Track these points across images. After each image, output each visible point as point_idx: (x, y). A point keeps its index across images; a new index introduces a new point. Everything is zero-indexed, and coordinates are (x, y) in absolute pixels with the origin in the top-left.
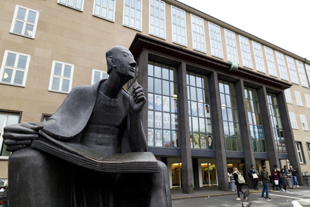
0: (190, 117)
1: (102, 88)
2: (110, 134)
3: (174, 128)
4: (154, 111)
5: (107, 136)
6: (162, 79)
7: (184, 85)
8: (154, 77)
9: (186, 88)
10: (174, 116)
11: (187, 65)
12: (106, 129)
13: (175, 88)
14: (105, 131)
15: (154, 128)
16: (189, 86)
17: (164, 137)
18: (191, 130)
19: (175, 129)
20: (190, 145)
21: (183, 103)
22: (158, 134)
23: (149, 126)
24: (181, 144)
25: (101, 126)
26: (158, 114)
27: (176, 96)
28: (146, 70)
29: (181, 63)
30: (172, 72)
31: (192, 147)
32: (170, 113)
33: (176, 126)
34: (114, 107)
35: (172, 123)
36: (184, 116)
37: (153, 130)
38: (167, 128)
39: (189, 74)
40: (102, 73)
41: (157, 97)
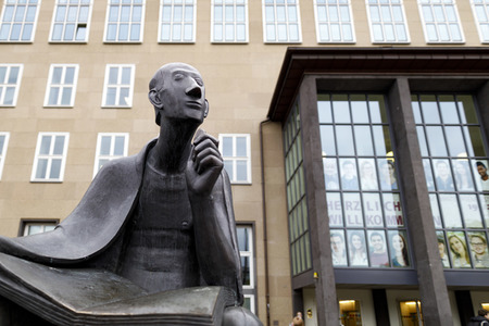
0: (433, 198)
1: (152, 157)
2: (172, 247)
3: (392, 224)
4: (341, 192)
5: (167, 252)
6: (352, 124)
7: (408, 127)
8: (334, 124)
9: (415, 133)
10: (390, 199)
11: (410, 81)
12: (164, 237)
13: (386, 137)
14: (163, 243)
15: (345, 229)
16: (423, 125)
17: (371, 244)
18: (438, 225)
19: (396, 226)
21: (411, 165)
22: (356, 240)
23: (332, 224)
24: (415, 259)
25: (154, 233)
26: (349, 198)
27: (391, 154)
28: (314, 113)
29: (395, 80)
30: (375, 106)
31: (446, 264)
32: (380, 192)
33: (399, 219)
34: (176, 192)
35: (387, 213)
36: (416, 194)
37: (342, 232)
38: (375, 225)
39: (419, 100)
40: (234, 137)
41: (345, 163)
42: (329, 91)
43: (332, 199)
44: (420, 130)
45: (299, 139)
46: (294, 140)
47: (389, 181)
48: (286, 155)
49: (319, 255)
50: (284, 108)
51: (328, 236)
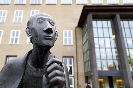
0: (127, 50)
3: (115, 58)
4: (99, 48)
6: (103, 28)
7: (120, 29)
8: (97, 28)
9: (122, 30)
10: (114, 50)
13: (113, 31)
15: (101, 59)
16: (124, 28)
20: (130, 69)
22: (104, 63)
23: (97, 58)
26: (103, 50)
30: (109, 22)
32: (111, 48)
33: (117, 56)
35: (113, 54)
38: (110, 58)
39: (123, 20)
40: (68, 31)
41: (101, 39)
42: (96, 18)
43: (97, 50)
44: (123, 29)
45: (87, 32)
46: (85, 33)
47: (114, 45)
48: (83, 37)
49: (93, 67)
50: (82, 23)
51: (96, 62)
